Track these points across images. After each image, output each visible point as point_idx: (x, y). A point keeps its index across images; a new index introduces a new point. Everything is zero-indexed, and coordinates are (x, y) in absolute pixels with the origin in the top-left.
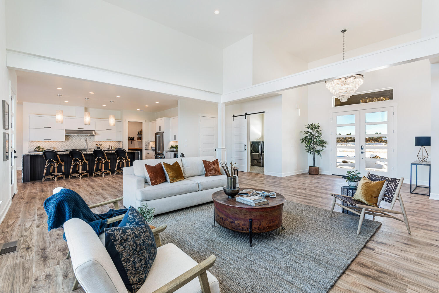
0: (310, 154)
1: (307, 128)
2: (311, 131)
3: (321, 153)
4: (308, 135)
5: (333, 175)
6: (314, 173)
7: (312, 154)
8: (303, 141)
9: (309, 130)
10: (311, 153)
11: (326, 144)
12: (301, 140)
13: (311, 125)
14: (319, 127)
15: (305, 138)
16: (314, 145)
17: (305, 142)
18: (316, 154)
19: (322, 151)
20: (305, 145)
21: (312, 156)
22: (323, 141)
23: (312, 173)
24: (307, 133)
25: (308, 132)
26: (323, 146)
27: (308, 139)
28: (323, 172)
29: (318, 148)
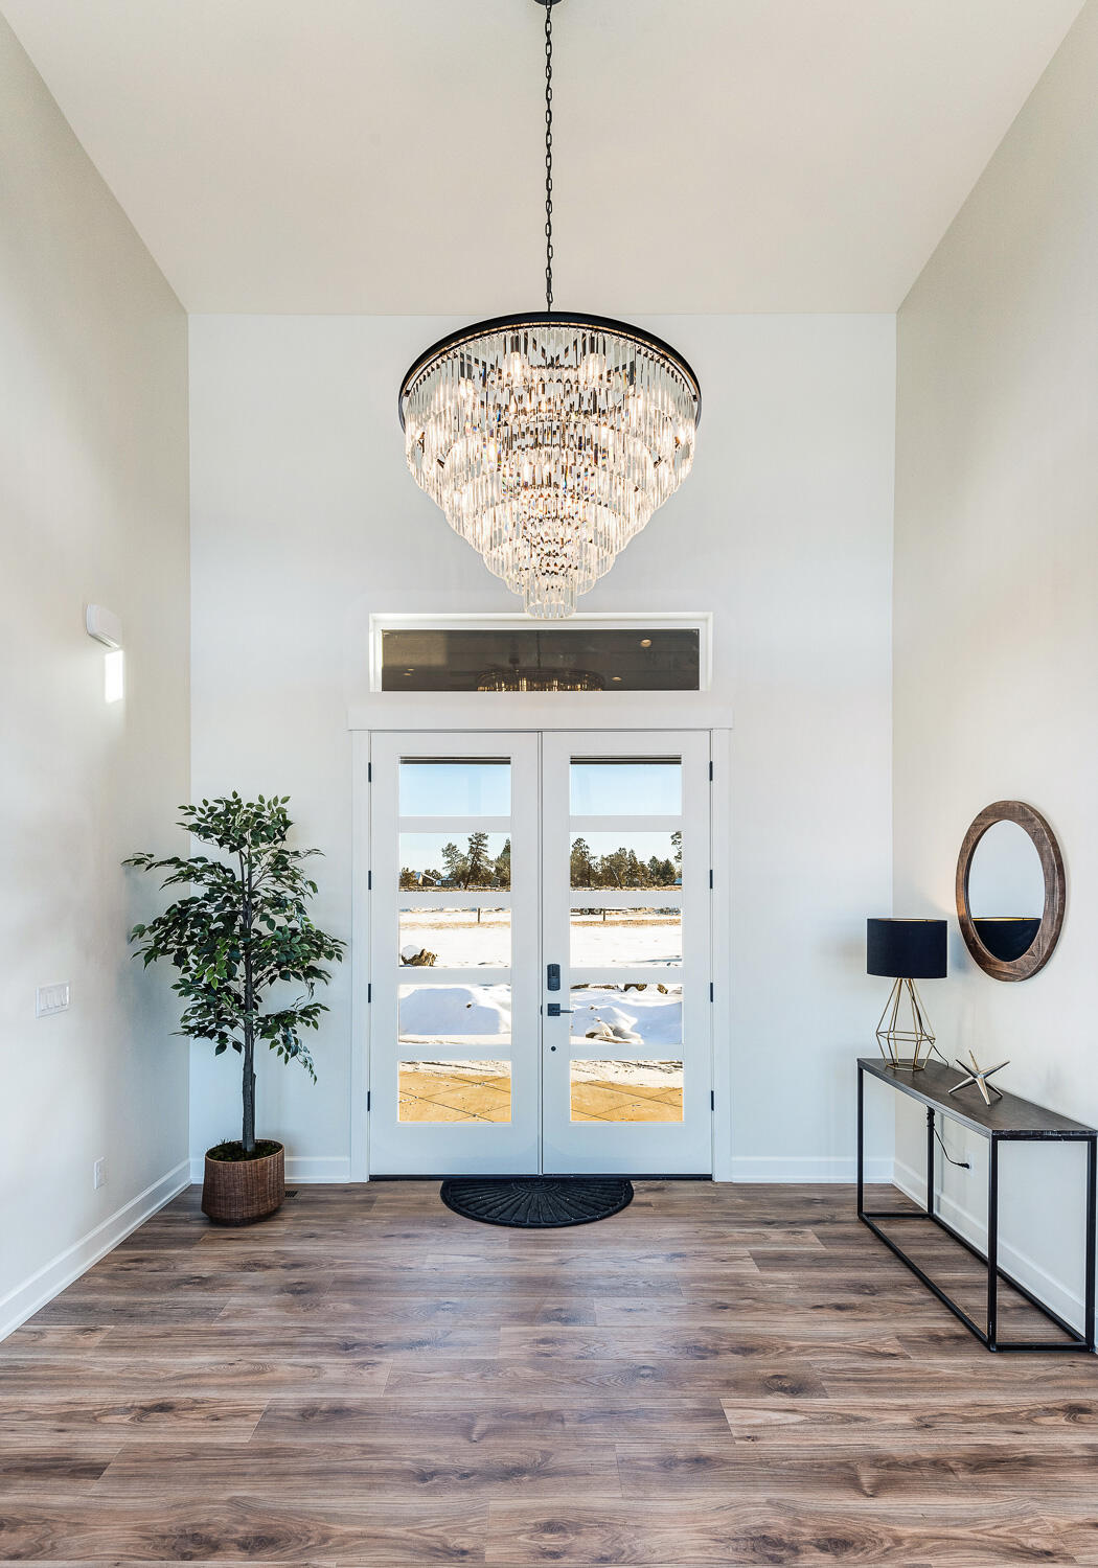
0: (221, 1049)
1: (194, 828)
2: (230, 860)
3: (301, 1029)
4: (198, 890)
5: (374, 1179)
6: (253, 1211)
7: (237, 1046)
8: (158, 940)
9: (211, 850)
10: (223, 1036)
11: (330, 955)
12: (141, 931)
13: (221, 808)
14: (287, 824)
15: (180, 915)
16: (250, 970)
17: (180, 959)
18: (261, 1045)
19: (308, 1013)
20: (176, 974)
21: (234, 1060)
22: (319, 935)
23: (238, 1212)
24: (187, 876)
25: (200, 865)
26: (313, 972)
27: (201, 919)
28: (312, 1167)
29: (280, 995)
